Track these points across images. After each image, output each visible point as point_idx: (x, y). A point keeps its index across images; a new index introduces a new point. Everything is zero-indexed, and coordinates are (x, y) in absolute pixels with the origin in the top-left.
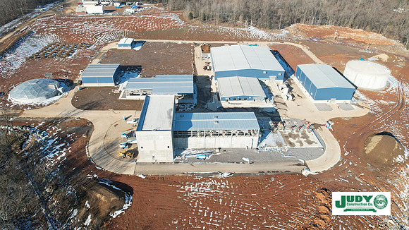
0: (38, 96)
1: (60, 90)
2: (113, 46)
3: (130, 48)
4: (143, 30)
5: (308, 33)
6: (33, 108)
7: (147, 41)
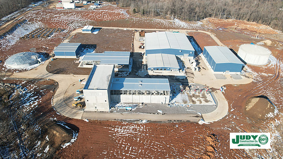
0: (24, 64)
1: (39, 60)
2: (79, 31)
3: (90, 32)
4: (101, 20)
5: (216, 25)
6: (20, 71)
7: (103, 28)
